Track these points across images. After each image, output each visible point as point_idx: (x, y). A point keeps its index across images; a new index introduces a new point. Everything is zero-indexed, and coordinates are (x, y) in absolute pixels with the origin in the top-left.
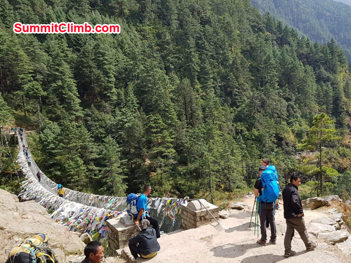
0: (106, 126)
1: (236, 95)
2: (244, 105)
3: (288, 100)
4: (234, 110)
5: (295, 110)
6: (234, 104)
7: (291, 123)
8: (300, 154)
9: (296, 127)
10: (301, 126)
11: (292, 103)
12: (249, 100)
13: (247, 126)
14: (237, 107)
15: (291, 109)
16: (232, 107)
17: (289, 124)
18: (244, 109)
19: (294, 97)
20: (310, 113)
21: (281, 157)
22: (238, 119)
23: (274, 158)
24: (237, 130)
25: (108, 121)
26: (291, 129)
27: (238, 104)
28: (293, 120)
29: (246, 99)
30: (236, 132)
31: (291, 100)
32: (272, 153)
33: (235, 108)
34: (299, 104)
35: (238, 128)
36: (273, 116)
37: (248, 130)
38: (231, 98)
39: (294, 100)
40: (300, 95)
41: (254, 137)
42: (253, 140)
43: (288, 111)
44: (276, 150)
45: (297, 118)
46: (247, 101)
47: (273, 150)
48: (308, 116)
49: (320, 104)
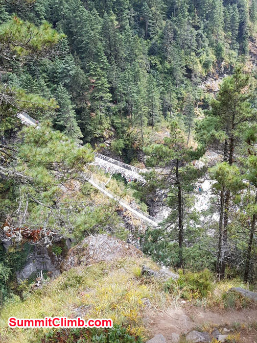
0: (47, 70)
1: (149, 26)
2: (156, 37)
3: (197, 28)
4: (148, 42)
5: (204, 39)
6: (147, 36)
7: (199, 53)
8: (205, 83)
9: (204, 57)
10: (208, 55)
11: (200, 31)
12: (161, 31)
13: (160, 59)
14: (151, 39)
15: (200, 39)
16: (146, 40)
17: (197, 54)
18: (157, 41)
19: (202, 25)
20: (217, 41)
21: (190, 88)
22: (151, 52)
23: (184, 90)
24: (151, 63)
25: (48, 66)
26: (199, 59)
27: (152, 36)
28: (202, 50)
29: (159, 30)
30: (150, 66)
31: (200, 27)
32: (182, 85)
33: (149, 41)
34: (207, 32)
35: (152, 62)
36: (183, 47)
37: (161, 63)
38: (145, 29)
39: (202, 28)
40: (208, 22)
41: (166, 71)
42: (165, 73)
43: (197, 41)
44: (185, 82)
45: (205, 48)
46: (160, 32)
47: (182, 82)
48: (215, 44)
49: (226, 31)
